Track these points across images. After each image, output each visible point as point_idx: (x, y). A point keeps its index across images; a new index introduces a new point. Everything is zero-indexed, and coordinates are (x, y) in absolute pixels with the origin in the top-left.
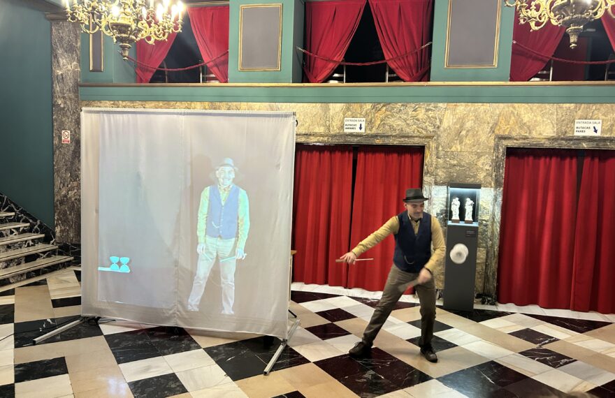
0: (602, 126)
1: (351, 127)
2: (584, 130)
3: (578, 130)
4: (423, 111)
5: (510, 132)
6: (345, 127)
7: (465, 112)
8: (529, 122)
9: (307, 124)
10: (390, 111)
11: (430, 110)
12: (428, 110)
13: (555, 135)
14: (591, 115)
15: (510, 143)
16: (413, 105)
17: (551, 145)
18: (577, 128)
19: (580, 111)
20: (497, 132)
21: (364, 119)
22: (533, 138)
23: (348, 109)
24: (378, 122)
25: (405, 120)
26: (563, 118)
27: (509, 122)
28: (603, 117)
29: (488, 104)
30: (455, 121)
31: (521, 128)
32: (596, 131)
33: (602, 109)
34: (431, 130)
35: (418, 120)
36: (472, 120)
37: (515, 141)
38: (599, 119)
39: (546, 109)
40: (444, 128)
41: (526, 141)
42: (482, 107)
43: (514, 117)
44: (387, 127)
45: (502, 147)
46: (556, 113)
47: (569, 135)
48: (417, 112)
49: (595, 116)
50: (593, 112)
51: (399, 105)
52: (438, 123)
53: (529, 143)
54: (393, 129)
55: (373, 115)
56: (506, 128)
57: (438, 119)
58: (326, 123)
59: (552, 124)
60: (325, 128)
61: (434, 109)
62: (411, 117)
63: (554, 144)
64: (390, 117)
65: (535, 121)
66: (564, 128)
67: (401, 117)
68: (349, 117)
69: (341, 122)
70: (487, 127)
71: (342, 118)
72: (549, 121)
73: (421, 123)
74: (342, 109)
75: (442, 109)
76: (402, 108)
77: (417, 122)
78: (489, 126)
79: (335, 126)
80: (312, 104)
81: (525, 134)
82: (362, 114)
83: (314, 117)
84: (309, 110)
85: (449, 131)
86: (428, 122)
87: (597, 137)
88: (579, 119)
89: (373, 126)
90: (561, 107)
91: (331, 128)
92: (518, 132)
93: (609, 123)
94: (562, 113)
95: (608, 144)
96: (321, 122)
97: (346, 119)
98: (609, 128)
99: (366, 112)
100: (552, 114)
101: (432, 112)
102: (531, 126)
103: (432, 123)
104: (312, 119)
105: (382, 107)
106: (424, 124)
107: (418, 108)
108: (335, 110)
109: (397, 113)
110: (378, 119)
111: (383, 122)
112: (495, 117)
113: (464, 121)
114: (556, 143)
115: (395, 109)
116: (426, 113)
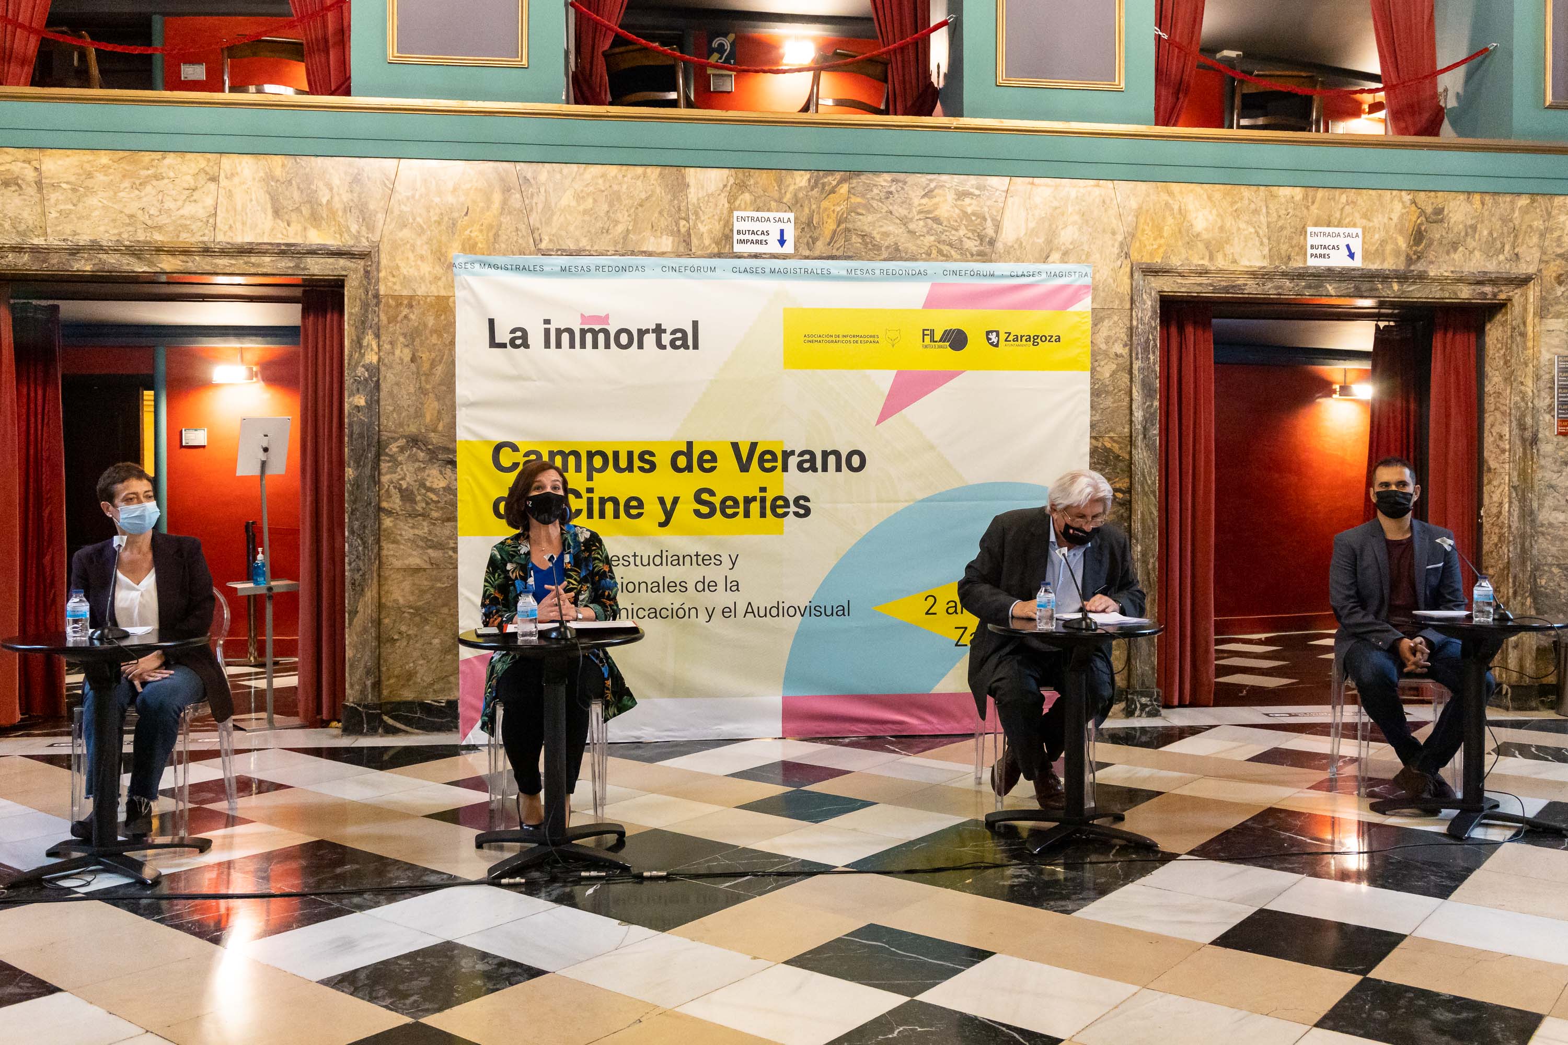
0: (1364, 242)
1: (755, 237)
2: (1326, 252)
3: (1314, 251)
4: (951, 196)
5: (1166, 256)
6: (736, 237)
7: (1056, 204)
8: (1206, 230)
9: (620, 228)
10: (863, 196)
11: (969, 194)
12: (962, 195)
13: (1265, 263)
14: (1338, 215)
15: (1169, 285)
16: (923, 179)
17: (1260, 290)
18: (1312, 247)
19: (1316, 205)
20: (1135, 256)
21: (791, 216)
22: (1220, 271)
24: (831, 226)
25: (904, 221)
26: (1280, 223)
27: (1160, 230)
28: (1364, 222)
29: (1110, 184)
30: (1032, 225)
31: (1189, 245)
32: (1352, 255)
33: (1360, 201)
34: (974, 250)
35: (936, 220)
36: (1074, 223)
37: (1179, 280)
38: (1355, 226)
39: (1242, 199)
40: (1005, 244)
41: (1203, 280)
42: (1097, 192)
43: (1174, 218)
44: (855, 239)
45: (1150, 294)
46: (1264, 210)
47: (1297, 264)
48: (935, 200)
49: (1348, 220)
50: (1342, 209)
51: (885, 181)
52: (990, 231)
53: (1211, 285)
54: (874, 245)
55: (814, 207)
56: (1155, 247)
57: (989, 221)
58: (677, 224)
59: (1258, 236)
60: (676, 239)
61: (977, 192)
62: (920, 212)
63: (1266, 288)
64: (864, 212)
65: (1222, 228)
66: (1284, 247)
67: (891, 213)
68: (745, 210)
69: (722, 223)
70: (1110, 243)
71: (725, 212)
72: (1252, 230)
73: (945, 231)
74: (725, 186)
75: (997, 194)
76: (893, 189)
77: (935, 226)
78: (1115, 240)
79: (705, 235)
80: (632, 168)
81: (1201, 262)
82: (785, 200)
83: (640, 209)
84: (625, 187)
85: (1018, 253)
86: (963, 227)
87: (1354, 270)
88: (1316, 225)
89: (815, 235)
90: (1274, 196)
91: (695, 241)
92: (1184, 256)
93: (1377, 236)
94: (1277, 211)
95: (1380, 286)
96: (663, 223)
97: (736, 214)
98: (1377, 250)
99: (795, 195)
100: (1256, 212)
101: (974, 202)
102: (1214, 242)
103: (973, 231)
104: (636, 215)
105: (838, 184)
106: (953, 232)
107: (935, 188)
108: (703, 187)
109: (880, 200)
110: (828, 216)
111: (843, 226)
112: (1130, 218)
113: (1054, 226)
114: (1269, 285)
115: (876, 191)
116: (959, 203)
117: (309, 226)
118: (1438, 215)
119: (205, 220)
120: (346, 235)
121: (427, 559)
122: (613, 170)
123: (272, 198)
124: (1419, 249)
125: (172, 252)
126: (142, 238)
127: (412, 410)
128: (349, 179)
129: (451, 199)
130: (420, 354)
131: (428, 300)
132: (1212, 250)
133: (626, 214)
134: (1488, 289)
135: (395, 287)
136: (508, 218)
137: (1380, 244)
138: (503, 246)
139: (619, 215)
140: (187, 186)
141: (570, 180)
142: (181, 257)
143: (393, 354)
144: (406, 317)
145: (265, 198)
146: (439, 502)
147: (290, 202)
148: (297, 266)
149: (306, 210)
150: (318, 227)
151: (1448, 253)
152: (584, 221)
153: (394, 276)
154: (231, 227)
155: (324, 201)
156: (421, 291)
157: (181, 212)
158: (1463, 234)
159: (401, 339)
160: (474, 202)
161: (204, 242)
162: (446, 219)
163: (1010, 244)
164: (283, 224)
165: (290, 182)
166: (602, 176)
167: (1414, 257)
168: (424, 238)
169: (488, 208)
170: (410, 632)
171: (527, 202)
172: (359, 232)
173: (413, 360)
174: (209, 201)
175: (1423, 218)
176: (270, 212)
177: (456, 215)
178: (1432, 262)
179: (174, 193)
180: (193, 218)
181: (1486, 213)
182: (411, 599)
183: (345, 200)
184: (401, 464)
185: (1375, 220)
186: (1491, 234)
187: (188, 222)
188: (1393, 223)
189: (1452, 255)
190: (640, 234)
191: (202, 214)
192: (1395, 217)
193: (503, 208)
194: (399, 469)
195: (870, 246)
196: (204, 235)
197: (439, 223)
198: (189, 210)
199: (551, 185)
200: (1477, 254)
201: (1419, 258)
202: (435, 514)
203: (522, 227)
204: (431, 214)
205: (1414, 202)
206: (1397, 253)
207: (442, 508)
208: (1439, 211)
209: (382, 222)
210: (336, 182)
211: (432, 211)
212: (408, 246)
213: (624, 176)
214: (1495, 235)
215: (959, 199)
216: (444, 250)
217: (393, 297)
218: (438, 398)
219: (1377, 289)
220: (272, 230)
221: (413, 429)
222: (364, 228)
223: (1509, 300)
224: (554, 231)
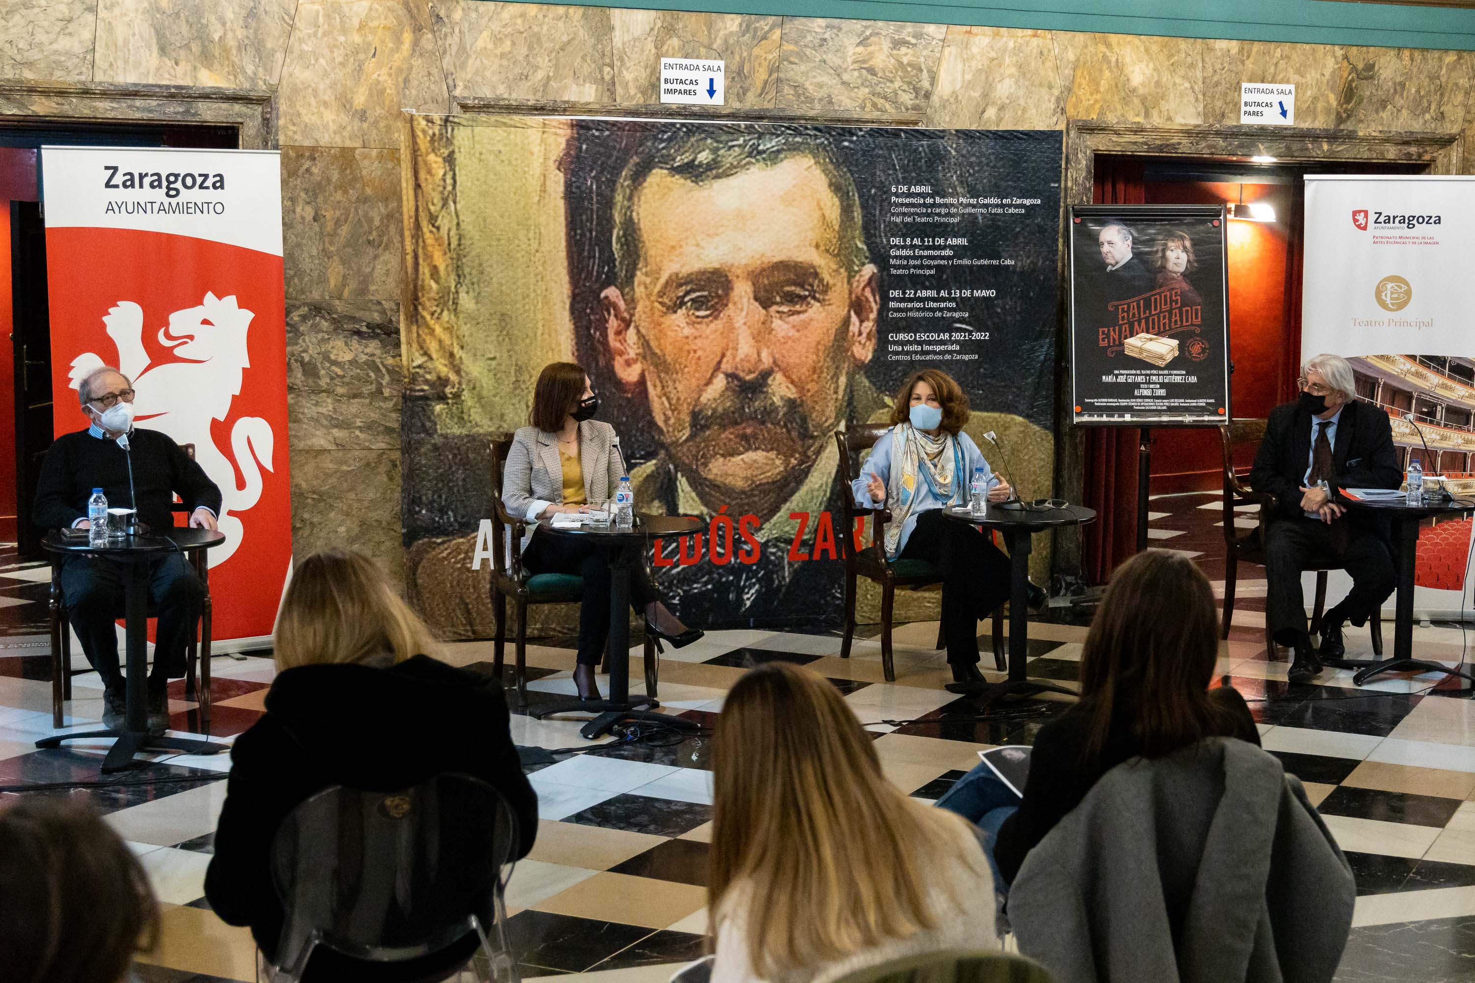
0: (1296, 99)
1: (683, 87)
2: (1259, 109)
3: (1248, 109)
4: (886, 45)
5: (1102, 113)
6: (663, 86)
7: (993, 54)
8: (1143, 84)
9: (540, 75)
10: (796, 43)
11: (905, 43)
12: (897, 44)
13: (1199, 121)
14: (1272, 70)
15: (1104, 144)
16: (858, 25)
17: (1194, 150)
18: (1246, 104)
19: (1251, 59)
20: (1071, 111)
21: (722, 64)
22: (1155, 129)
23: (670, 30)
24: (761, 75)
25: (838, 72)
26: (1215, 79)
27: (1097, 84)
28: (1297, 77)
29: (1048, 35)
30: (968, 77)
31: (1125, 101)
32: (1284, 113)
33: (1294, 56)
34: (910, 103)
35: (872, 71)
36: (1011, 76)
37: (1115, 138)
38: (1288, 82)
39: (1179, 52)
40: (941, 97)
41: (1138, 138)
42: (1035, 42)
43: (1111, 71)
44: (787, 90)
45: (1085, 153)
46: (1200, 65)
47: (1230, 122)
48: (870, 49)
49: (1281, 76)
50: (1276, 64)
51: (820, 27)
52: (926, 84)
53: (1146, 143)
54: (807, 98)
55: (745, 54)
56: (1092, 102)
57: (925, 71)
58: (601, 71)
59: (1194, 92)
60: (600, 87)
61: (913, 41)
62: (854, 62)
63: (1200, 147)
64: (796, 61)
65: (1158, 84)
66: (1219, 104)
67: (825, 61)
68: (673, 56)
69: (649, 70)
70: (1046, 97)
71: (652, 58)
72: (1187, 85)
73: (880, 82)
74: (652, 29)
75: (934, 42)
76: (827, 36)
77: (870, 77)
78: (1052, 94)
79: (631, 84)
80: (553, 7)
81: (1137, 119)
82: (715, 46)
83: (561, 53)
84: (545, 28)
85: (954, 107)
86: (898, 78)
87: (1286, 129)
88: (1250, 81)
89: (746, 85)
90: (1211, 49)
91: (619, 91)
92: (1119, 113)
93: (1309, 93)
94: (1213, 66)
95: (1310, 146)
96: (586, 70)
97: (664, 60)
98: (1309, 107)
99: (726, 41)
100: (1192, 66)
101: (910, 51)
102: (1149, 98)
103: (909, 83)
104: (557, 59)
105: (770, 30)
106: (888, 84)
107: (871, 35)
108: (628, 31)
109: (814, 48)
110: (760, 64)
111: (775, 75)
112: (1067, 72)
113: (991, 79)
114: (1203, 144)
115: (809, 38)
116: (895, 52)
117: (199, 65)
118: (1368, 72)
119: (81, 56)
120: (240, 77)
121: (332, 440)
122: (532, 10)
123: (157, 33)
124: (1349, 107)
125: (46, 93)
126: (10, 76)
127: (315, 274)
128: (244, 13)
129: (357, 38)
130: (323, 212)
131: (333, 151)
132: (1148, 105)
133: (547, 59)
134: (1413, 149)
135: (296, 137)
136: (420, 61)
137: (1312, 102)
138: (414, 92)
139: (539, 59)
140: (60, 16)
141: (487, 18)
142: (56, 99)
143: (294, 211)
144: (308, 170)
145: (149, 33)
146: (344, 376)
147: (178, 37)
148: (187, 112)
149: (196, 48)
150: (209, 67)
151: (1377, 112)
152: (501, 66)
153: (294, 125)
154: (111, 65)
155: (216, 37)
156: (325, 140)
157: (55, 46)
158: (1392, 91)
159: (303, 195)
160: (383, 42)
161: (83, 83)
162: (352, 60)
163: (945, 98)
164: (169, 63)
165: (178, 14)
166: (521, 16)
167: (1344, 115)
168: (328, 82)
169: (398, 49)
170: (315, 520)
171: (440, 43)
172: (255, 74)
173: (315, 219)
174: (87, 35)
175: (1354, 75)
176: (155, 49)
177: (362, 56)
178: (1361, 121)
179: (46, 24)
180: (69, 54)
181: (1415, 70)
182: (315, 483)
183: (240, 37)
184: (302, 335)
185: (1308, 76)
186: (1418, 91)
187: (63, 59)
188: (1325, 79)
189: (1381, 114)
190: (561, 81)
191: (78, 49)
192: (1328, 73)
193: (414, 51)
194: (300, 341)
195: (802, 98)
196: (81, 73)
197: (343, 65)
198: (64, 43)
199: (466, 25)
200: (1405, 112)
201: (1349, 116)
202: (340, 390)
203: (434, 71)
204: (335, 54)
205: (1346, 57)
206: (1327, 111)
207: (348, 384)
208: (1370, 67)
209: (280, 62)
210: (229, 15)
211: (335, 50)
212: (310, 90)
213: (544, 16)
214: (1422, 93)
215: (894, 48)
216: (349, 96)
217: (293, 147)
218: (343, 262)
219: (1307, 149)
220: (158, 69)
221: (316, 295)
222: (261, 70)
223: (1433, 160)
224: (469, 76)
